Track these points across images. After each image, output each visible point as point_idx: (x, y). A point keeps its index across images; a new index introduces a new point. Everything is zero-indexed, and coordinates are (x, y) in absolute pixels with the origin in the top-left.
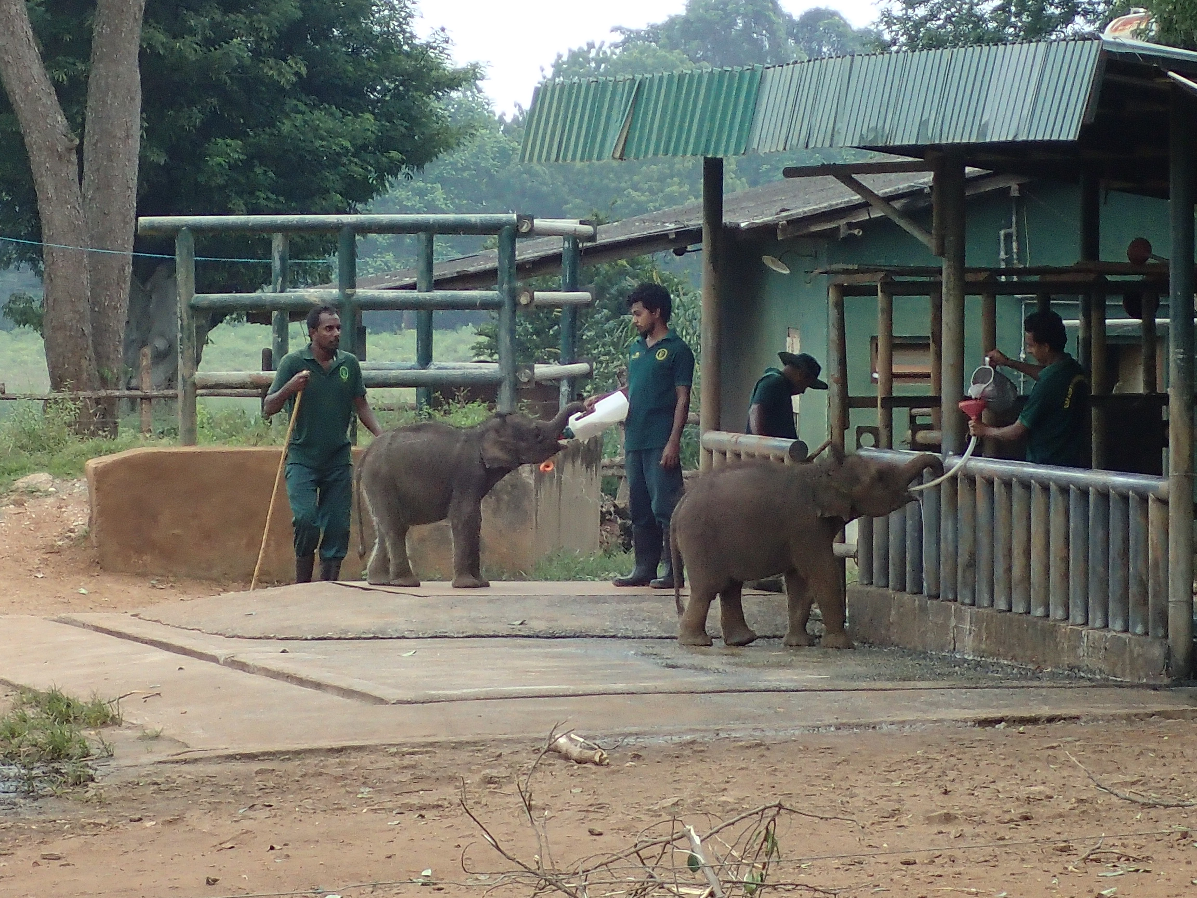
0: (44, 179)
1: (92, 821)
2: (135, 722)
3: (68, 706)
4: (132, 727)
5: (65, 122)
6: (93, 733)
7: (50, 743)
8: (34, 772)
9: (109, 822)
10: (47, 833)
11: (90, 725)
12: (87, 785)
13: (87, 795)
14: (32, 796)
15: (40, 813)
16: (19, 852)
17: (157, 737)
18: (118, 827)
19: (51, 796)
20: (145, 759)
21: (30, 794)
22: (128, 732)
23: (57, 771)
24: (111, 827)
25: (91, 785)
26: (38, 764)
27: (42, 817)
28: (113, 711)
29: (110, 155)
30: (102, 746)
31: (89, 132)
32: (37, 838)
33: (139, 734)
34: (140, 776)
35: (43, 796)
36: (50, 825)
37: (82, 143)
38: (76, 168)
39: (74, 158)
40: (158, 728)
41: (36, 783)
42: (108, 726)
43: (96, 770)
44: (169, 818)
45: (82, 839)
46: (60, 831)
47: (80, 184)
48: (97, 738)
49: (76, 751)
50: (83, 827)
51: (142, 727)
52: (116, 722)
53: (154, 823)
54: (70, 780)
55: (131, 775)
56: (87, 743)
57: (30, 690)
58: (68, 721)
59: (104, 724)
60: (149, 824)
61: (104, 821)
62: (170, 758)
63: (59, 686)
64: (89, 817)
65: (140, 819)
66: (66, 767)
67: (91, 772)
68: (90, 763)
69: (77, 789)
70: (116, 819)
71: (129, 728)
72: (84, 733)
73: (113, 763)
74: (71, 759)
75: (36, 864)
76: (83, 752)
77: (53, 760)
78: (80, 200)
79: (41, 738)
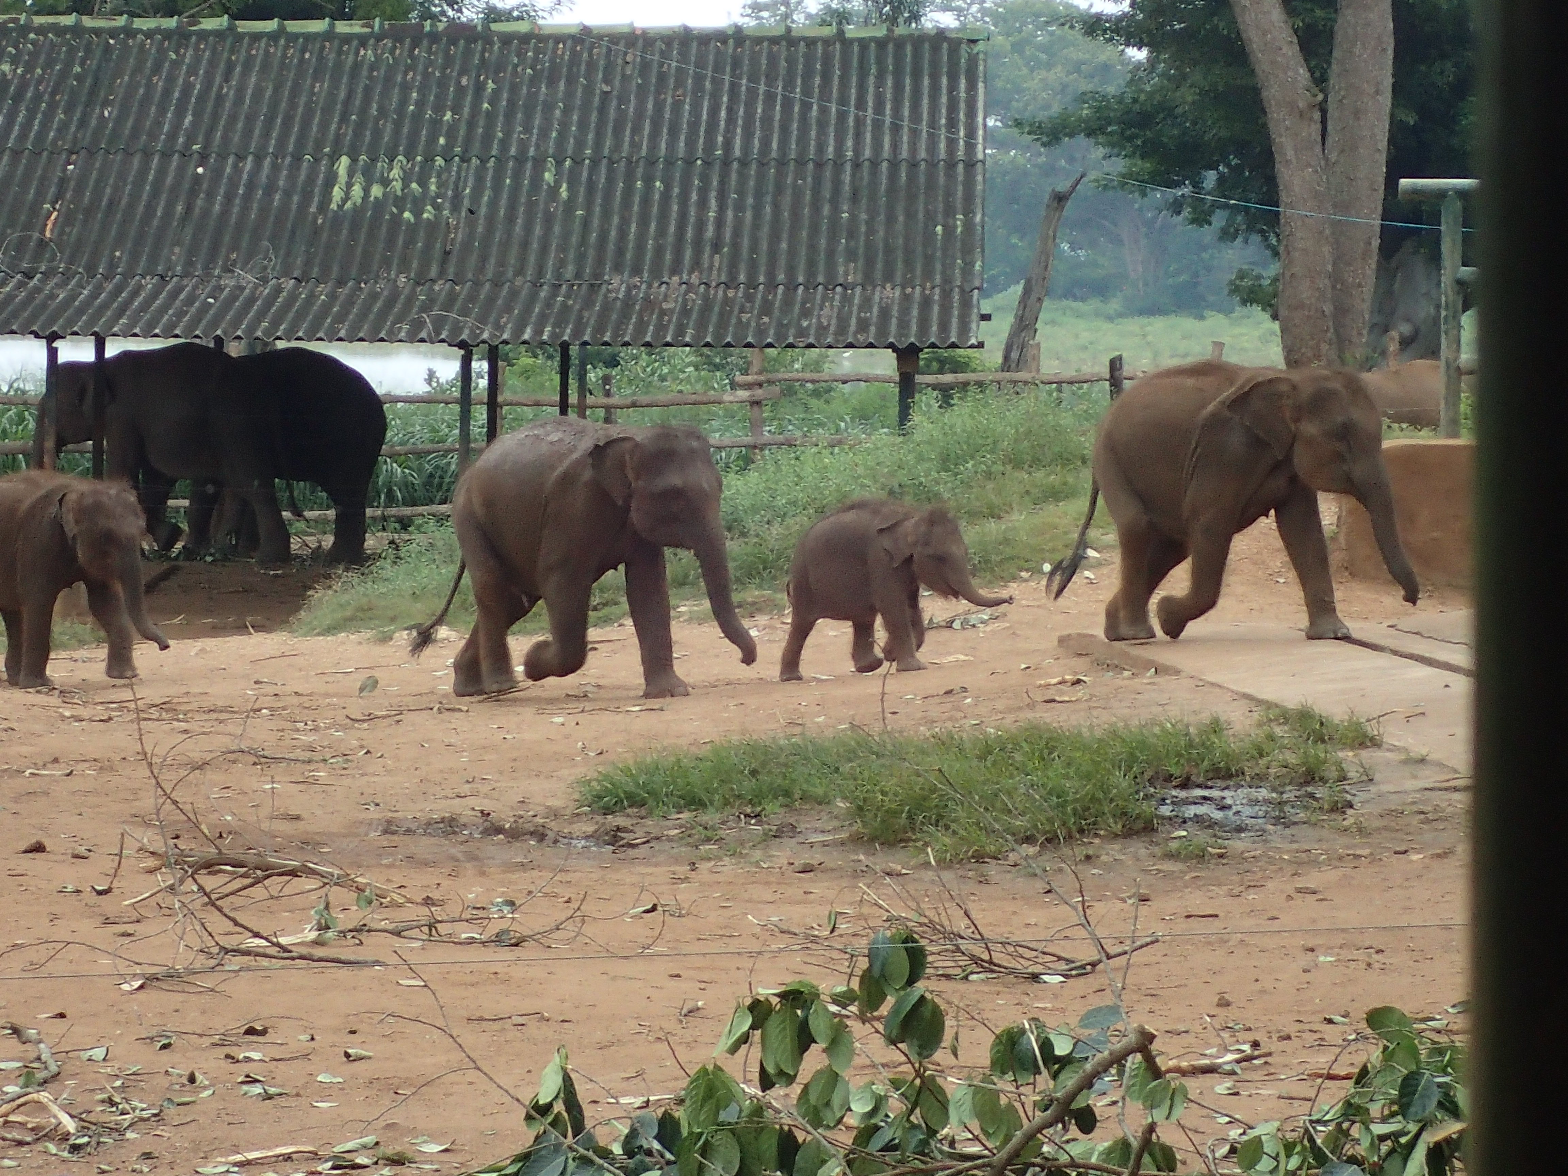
0: (1283, 139)
1: (1351, 852)
2: (1397, 743)
3: (1322, 724)
4: (1394, 749)
5: (1308, 75)
6: (1351, 754)
7: (1304, 764)
8: (1285, 796)
9: (1371, 854)
10: (1300, 864)
11: (1345, 746)
12: (1344, 813)
13: (1345, 823)
14: (1283, 823)
15: (1292, 842)
16: (1270, 885)
17: (1422, 761)
18: (1380, 860)
19: (1304, 823)
20: (1410, 784)
21: (1281, 820)
22: (1388, 755)
23: (1312, 796)
24: (1373, 859)
25: (1350, 812)
26: (1288, 788)
27: (1295, 846)
28: (1372, 730)
29: (1357, 114)
30: (1362, 770)
31: (1334, 87)
32: (1290, 870)
33: (1403, 757)
34: (1404, 804)
35: (1295, 823)
36: (1304, 855)
37: (1325, 100)
38: (1319, 126)
39: (1317, 115)
40: (1424, 752)
41: (1287, 808)
42: (1367, 747)
43: (1354, 795)
44: (1438, 851)
45: (1339, 872)
46: (1314, 863)
47: (1323, 144)
48: (1356, 760)
49: (1333, 774)
50: (1341, 858)
51: (1406, 750)
52: (1375, 743)
53: (1421, 856)
54: (1326, 807)
55: (1394, 803)
56: (1344, 765)
57: (1277, 706)
58: (1323, 741)
59: (1362, 745)
60: (1415, 857)
61: (1366, 852)
62: (1437, 785)
63: (1310, 703)
64: (1348, 848)
65: (1405, 852)
66: (1321, 792)
67: (1349, 797)
68: (1347, 788)
69: (1334, 816)
70: (1378, 851)
71: (1388, 750)
72: (1341, 754)
73: (1373, 789)
74: (1326, 782)
75: (1290, 898)
76: (1339, 776)
77: (1307, 783)
78: (1323, 163)
79: (1292, 759)
